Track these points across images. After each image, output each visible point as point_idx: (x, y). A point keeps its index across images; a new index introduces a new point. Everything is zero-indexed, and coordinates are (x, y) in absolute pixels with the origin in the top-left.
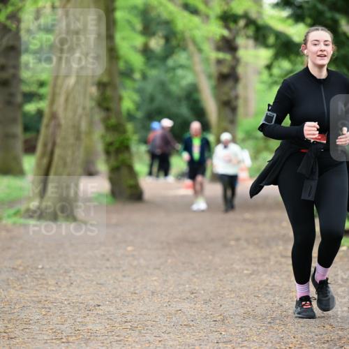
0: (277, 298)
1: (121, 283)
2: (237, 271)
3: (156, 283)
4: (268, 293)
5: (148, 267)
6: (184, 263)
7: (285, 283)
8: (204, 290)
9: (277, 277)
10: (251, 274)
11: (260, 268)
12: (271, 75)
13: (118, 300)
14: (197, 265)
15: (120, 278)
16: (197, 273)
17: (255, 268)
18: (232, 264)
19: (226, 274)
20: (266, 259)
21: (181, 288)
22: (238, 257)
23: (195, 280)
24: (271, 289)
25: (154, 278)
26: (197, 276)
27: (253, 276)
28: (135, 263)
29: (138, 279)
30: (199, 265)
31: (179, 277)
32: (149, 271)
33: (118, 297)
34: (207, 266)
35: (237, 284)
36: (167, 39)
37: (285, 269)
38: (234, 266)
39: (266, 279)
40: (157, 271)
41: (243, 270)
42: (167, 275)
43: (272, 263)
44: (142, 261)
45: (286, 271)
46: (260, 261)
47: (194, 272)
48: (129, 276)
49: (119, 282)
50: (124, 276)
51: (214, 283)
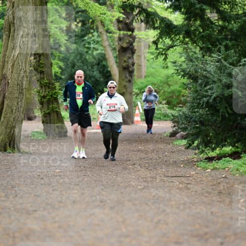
0: (161, 206)
1: (52, 195)
2: (133, 187)
3: (76, 195)
4: (155, 202)
5: (70, 184)
6: (96, 181)
7: (167, 195)
8: (110, 200)
9: (161, 191)
10: (143, 189)
11: (150, 185)
12: (157, 49)
13: (49, 207)
14: (105, 183)
15: (51, 191)
16: (105, 188)
17: (146, 184)
18: (130, 182)
19: (125, 188)
20: (154, 178)
21: (94, 198)
22: (134, 177)
23: (104, 193)
24: (157, 199)
25: (75, 192)
26: (105, 190)
27: (144, 190)
28: (61, 181)
29: (64, 192)
30: (107, 182)
31: (92, 191)
32: (71, 187)
33: (49, 205)
34: (113, 183)
35: (133, 196)
36: (84, 23)
37: (167, 185)
38: (131, 183)
39: (154, 192)
40: (77, 186)
41: (137, 186)
42: (84, 189)
43: (158, 181)
44: (66, 180)
45: (168, 187)
46: (149, 179)
47: (103, 188)
48: (57, 190)
49: (50, 194)
50: (54, 190)
51: (117, 195)
